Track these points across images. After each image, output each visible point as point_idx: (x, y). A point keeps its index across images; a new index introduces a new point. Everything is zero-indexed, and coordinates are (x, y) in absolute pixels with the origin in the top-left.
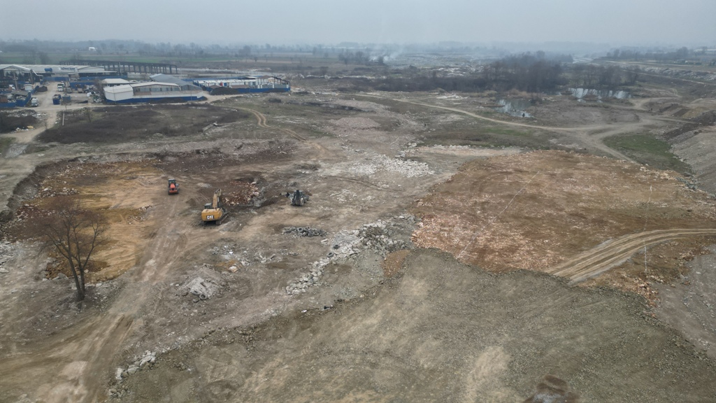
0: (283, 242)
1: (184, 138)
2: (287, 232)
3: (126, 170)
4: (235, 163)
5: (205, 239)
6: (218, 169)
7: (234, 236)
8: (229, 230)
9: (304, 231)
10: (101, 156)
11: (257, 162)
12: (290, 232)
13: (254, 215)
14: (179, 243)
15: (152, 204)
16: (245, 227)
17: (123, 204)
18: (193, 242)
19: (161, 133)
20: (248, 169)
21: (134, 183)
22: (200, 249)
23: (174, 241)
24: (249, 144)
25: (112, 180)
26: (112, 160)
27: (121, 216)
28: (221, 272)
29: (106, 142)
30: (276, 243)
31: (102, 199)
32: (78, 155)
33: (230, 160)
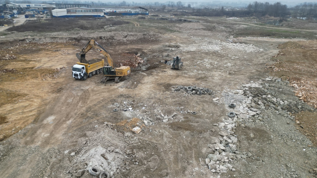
0: (177, 99)
1: (92, 31)
2: (176, 90)
3: (54, 47)
4: (124, 44)
5: (106, 95)
6: (114, 47)
7: (131, 92)
8: (127, 87)
9: (193, 90)
10: (40, 39)
11: (138, 44)
12: (179, 90)
13: (144, 76)
14: (82, 98)
15: (66, 67)
16: (139, 85)
17: (44, 66)
18: (95, 97)
19: (79, 28)
20: (133, 47)
21: (57, 53)
22: (101, 104)
23: (78, 96)
24: (131, 35)
25: (43, 52)
26: (47, 41)
27: (39, 74)
28: (123, 133)
29: (45, 31)
30: (170, 100)
31: (31, 63)
32: (26, 37)
33: (121, 42)
